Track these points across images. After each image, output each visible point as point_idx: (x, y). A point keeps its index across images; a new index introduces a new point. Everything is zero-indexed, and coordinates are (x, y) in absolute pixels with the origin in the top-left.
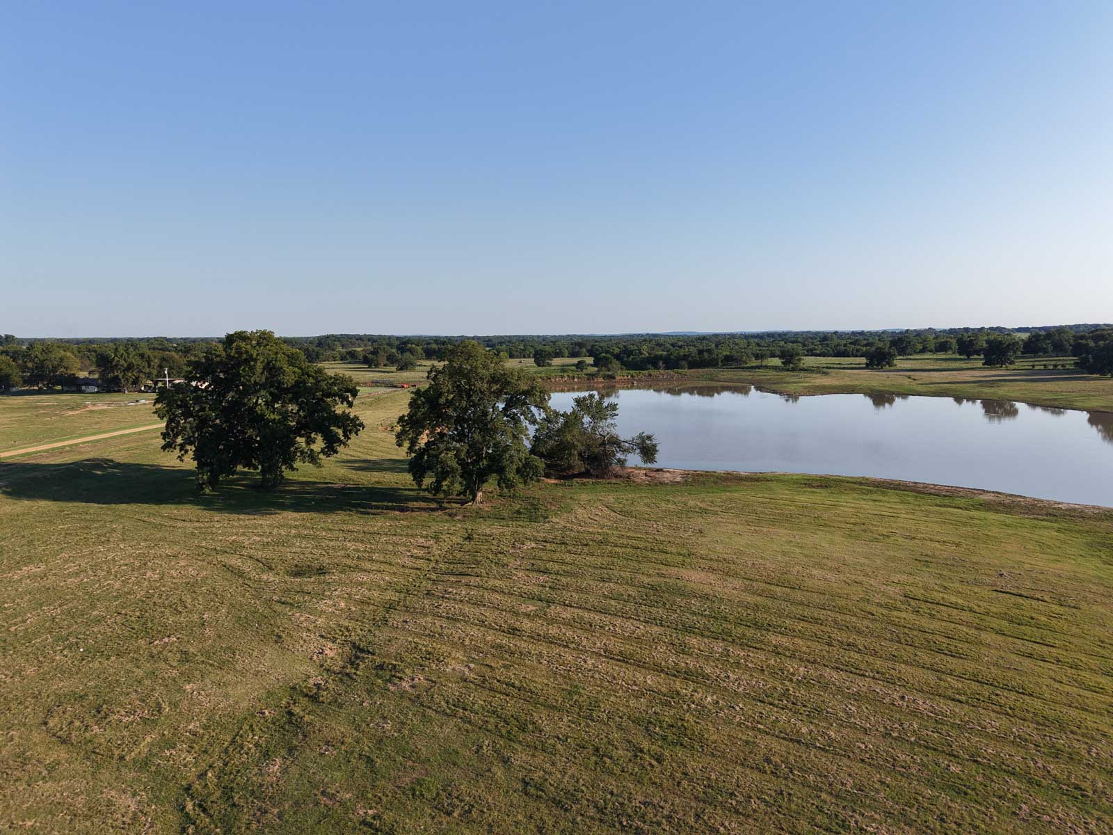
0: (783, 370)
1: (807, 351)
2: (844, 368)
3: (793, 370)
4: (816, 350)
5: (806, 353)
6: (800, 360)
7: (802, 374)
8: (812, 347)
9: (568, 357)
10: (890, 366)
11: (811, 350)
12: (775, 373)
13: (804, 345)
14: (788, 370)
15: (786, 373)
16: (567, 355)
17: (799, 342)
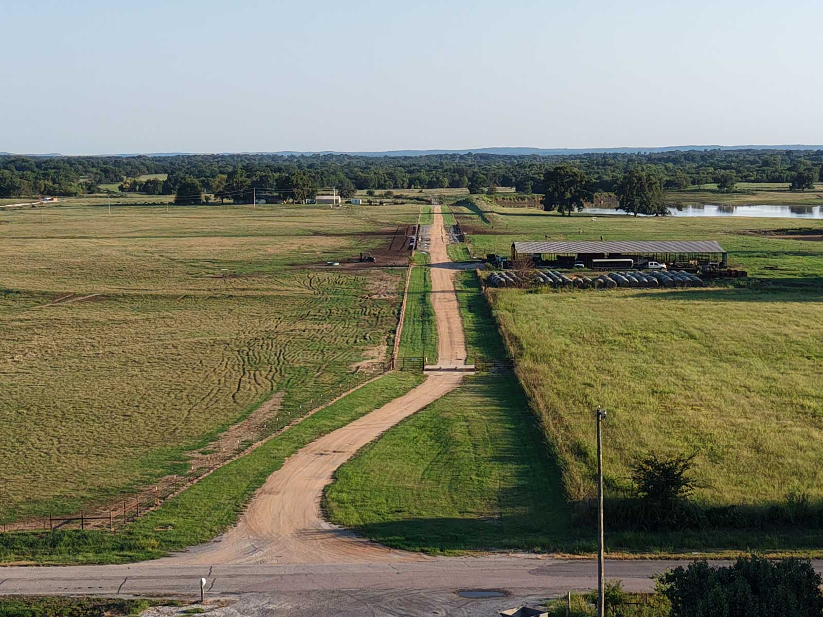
0: (718, 192)
1: (742, 178)
2: (771, 191)
3: (727, 192)
4: (751, 176)
5: (740, 180)
6: (732, 184)
7: (735, 195)
8: (746, 173)
9: (448, 187)
10: (809, 188)
11: (745, 177)
12: (712, 194)
13: (739, 172)
14: (723, 193)
15: (720, 195)
16: (447, 184)
17: (733, 169)
